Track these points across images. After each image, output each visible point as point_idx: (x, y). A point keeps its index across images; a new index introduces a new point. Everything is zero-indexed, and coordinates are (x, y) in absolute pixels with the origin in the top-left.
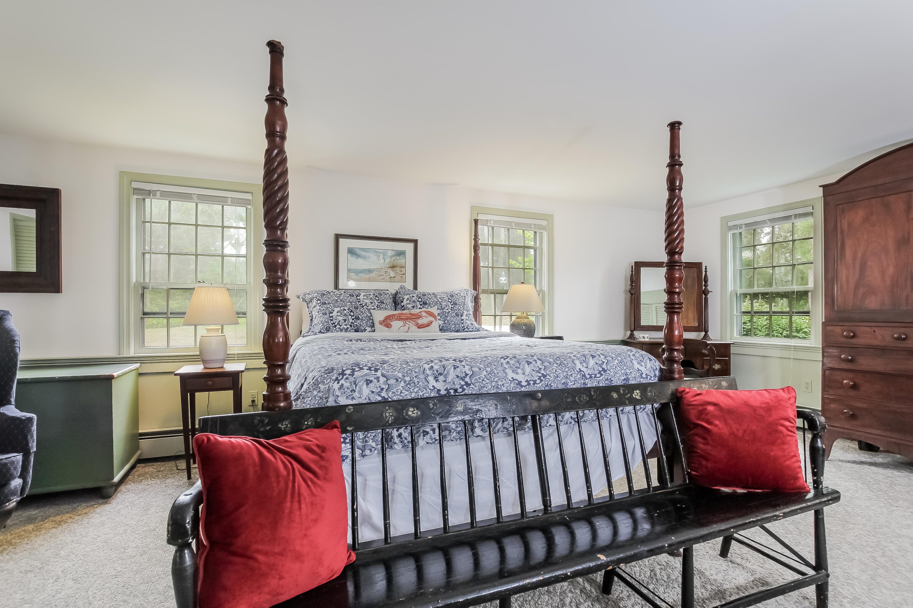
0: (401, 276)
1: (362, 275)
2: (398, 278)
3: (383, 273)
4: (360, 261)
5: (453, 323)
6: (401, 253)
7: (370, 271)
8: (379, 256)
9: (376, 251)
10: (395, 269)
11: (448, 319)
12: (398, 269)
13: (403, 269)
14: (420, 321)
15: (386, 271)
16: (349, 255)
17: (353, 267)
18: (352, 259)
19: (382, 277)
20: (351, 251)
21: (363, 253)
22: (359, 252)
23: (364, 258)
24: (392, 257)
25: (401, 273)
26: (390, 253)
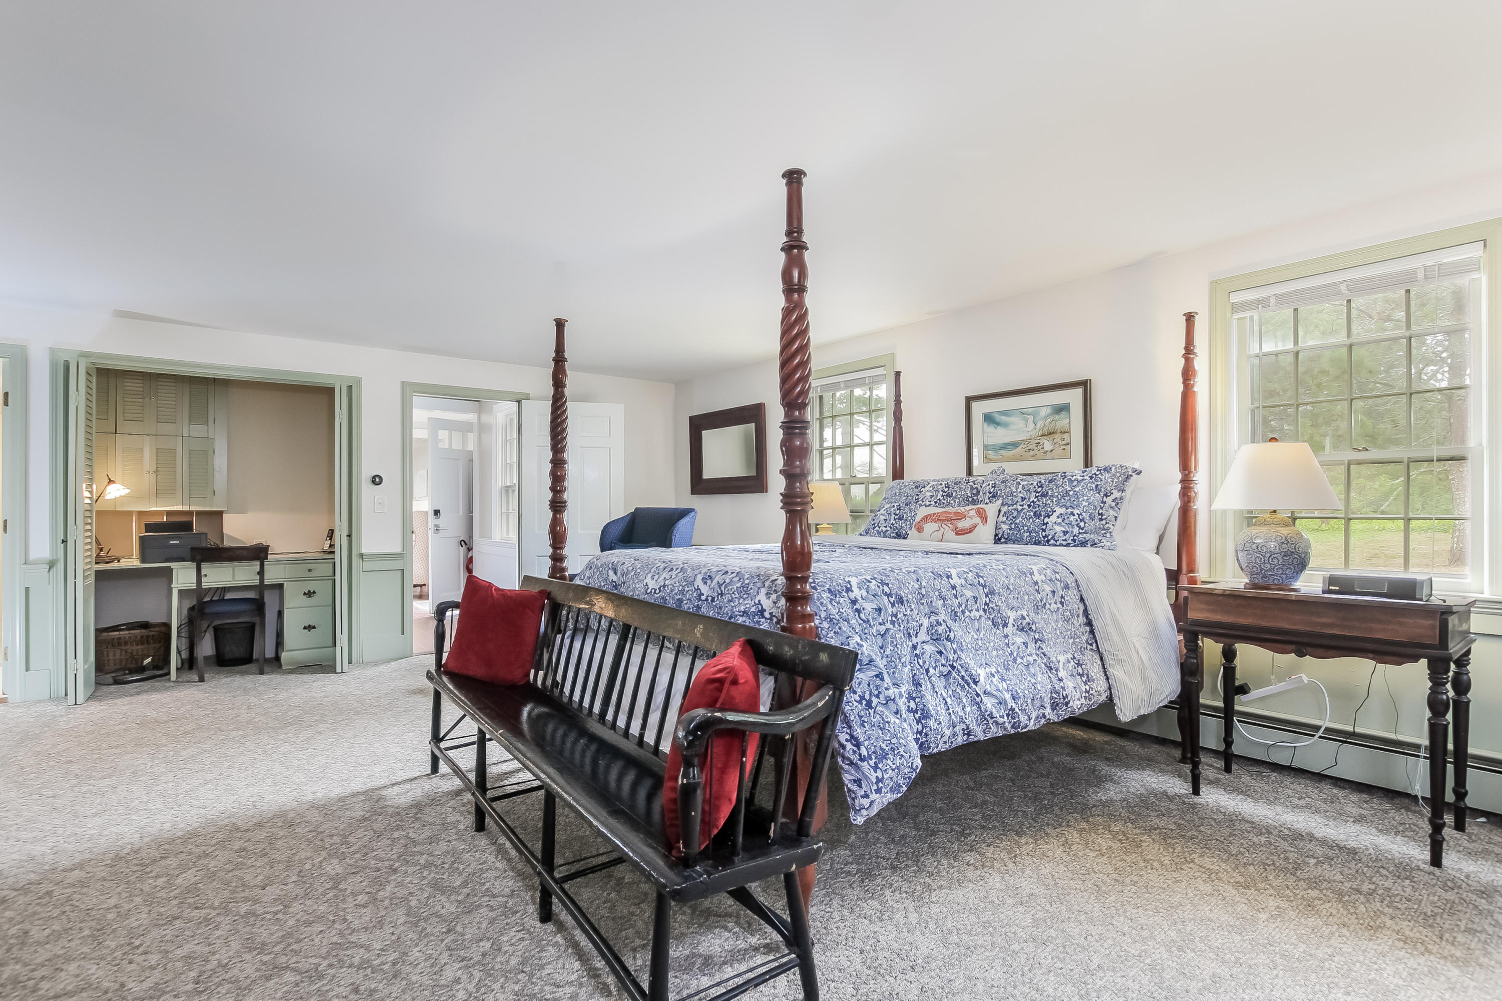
0: (1062, 447)
1: (1003, 452)
2: (1058, 451)
3: (1033, 446)
4: (1000, 430)
5: (1026, 528)
6: (1063, 409)
7: (1015, 445)
8: (1027, 420)
9: (1022, 413)
10: (1052, 436)
11: (1018, 521)
12: (1058, 437)
13: (1066, 436)
14: (961, 525)
15: (1038, 441)
16: (985, 425)
17: (990, 442)
18: (990, 429)
19: (1032, 453)
20: (989, 419)
21: (1004, 418)
22: (998, 417)
23: (1005, 425)
24: (1046, 417)
25: (1064, 442)
26: (1044, 412)
